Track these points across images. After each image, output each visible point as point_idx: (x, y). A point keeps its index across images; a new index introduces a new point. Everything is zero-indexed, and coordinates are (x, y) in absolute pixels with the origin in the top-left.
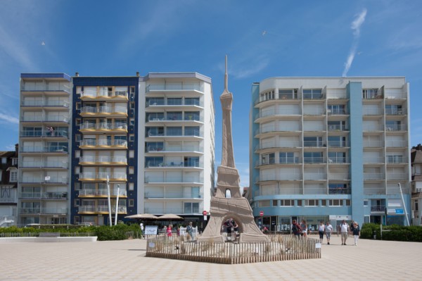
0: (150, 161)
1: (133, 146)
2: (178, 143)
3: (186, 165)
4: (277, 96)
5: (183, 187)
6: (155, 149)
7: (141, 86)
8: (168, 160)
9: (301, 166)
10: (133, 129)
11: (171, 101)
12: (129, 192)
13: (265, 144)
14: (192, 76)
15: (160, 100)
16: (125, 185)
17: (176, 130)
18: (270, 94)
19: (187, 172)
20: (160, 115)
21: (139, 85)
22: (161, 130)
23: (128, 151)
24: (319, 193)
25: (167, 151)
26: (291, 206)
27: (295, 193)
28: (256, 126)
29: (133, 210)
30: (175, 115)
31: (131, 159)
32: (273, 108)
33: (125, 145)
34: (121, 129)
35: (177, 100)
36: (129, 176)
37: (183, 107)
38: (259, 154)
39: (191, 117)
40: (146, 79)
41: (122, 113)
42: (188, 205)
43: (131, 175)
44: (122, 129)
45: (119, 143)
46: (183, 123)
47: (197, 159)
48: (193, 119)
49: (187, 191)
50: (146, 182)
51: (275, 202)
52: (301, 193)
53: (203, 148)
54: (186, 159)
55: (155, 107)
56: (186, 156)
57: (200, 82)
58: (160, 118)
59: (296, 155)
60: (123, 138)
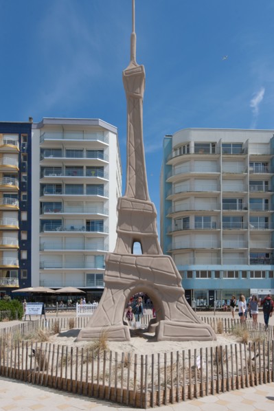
0: (46, 225)
1: (26, 206)
2: (78, 204)
3: (88, 229)
4: (192, 150)
5: (85, 255)
6: (52, 210)
7: (35, 134)
8: (67, 224)
9: (220, 232)
10: (26, 187)
11: (70, 153)
12: (21, 261)
13: (178, 206)
14: (94, 123)
15: (57, 152)
16: (16, 254)
17: (76, 188)
18: (185, 149)
19: (89, 238)
20: (58, 170)
21: (32, 133)
22: (58, 188)
23: (19, 212)
24: (239, 263)
25: (67, 212)
26: (207, 278)
27: (212, 263)
28: (169, 186)
29: (26, 282)
30: (75, 170)
31: (24, 222)
32: (188, 164)
33: (15, 205)
34: (10, 185)
35: (78, 153)
36: (21, 242)
37: (85, 160)
38: (170, 219)
39: (93, 172)
40: (41, 126)
41: (12, 166)
42: (90, 277)
43: (24, 241)
44: (13, 185)
45: (10, 203)
46: (84, 179)
47: (101, 223)
48: (96, 175)
49: (90, 260)
50: (41, 250)
51: (190, 274)
52: (219, 263)
53: (107, 210)
54: (88, 223)
55: (51, 160)
56: (88, 219)
57: (104, 131)
58: (58, 173)
59: (213, 220)
60: (14, 196)
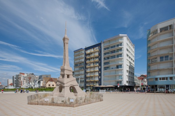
0: (105, 68)
1: (100, 65)
2: (114, 61)
3: (117, 68)
4: (159, 31)
5: (116, 76)
6: (107, 64)
8: (111, 67)
9: (173, 61)
10: (100, 59)
11: (112, 47)
12: (99, 79)
13: (153, 54)
14: (118, 36)
15: (108, 48)
16: (98, 77)
17: (114, 57)
18: (155, 32)
19: (117, 71)
20: (108, 53)
21: (102, 45)
22: (108, 58)
23: (99, 66)
25: (111, 64)
26: (166, 80)
28: (149, 48)
29: (100, 84)
30: (113, 52)
31: (100, 69)
32: (157, 38)
33: (98, 65)
34: (96, 60)
35: (114, 46)
36: (99, 74)
37: (116, 48)
38: (150, 60)
39: (118, 51)
40: (104, 42)
41: (96, 55)
42: (118, 82)
43: (100, 74)
44: (97, 60)
45: (96, 64)
46: (116, 54)
47: (121, 65)
48: (119, 51)
49: (118, 77)
50: (104, 76)
51: (156, 79)
52: (172, 74)
53: (123, 61)
54: (117, 66)
55: (107, 51)
56: (117, 65)
57: (122, 37)
59: (170, 57)
60: (98, 63)
